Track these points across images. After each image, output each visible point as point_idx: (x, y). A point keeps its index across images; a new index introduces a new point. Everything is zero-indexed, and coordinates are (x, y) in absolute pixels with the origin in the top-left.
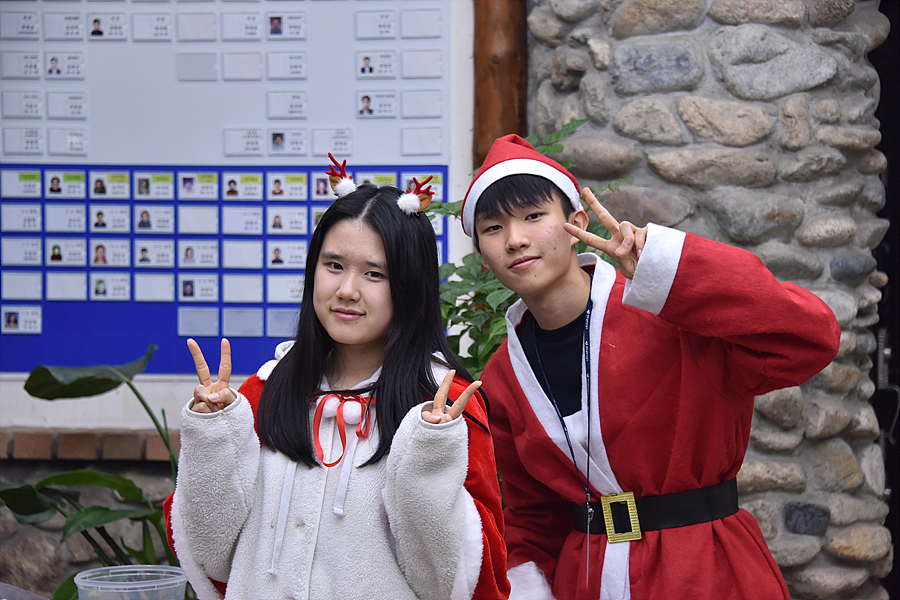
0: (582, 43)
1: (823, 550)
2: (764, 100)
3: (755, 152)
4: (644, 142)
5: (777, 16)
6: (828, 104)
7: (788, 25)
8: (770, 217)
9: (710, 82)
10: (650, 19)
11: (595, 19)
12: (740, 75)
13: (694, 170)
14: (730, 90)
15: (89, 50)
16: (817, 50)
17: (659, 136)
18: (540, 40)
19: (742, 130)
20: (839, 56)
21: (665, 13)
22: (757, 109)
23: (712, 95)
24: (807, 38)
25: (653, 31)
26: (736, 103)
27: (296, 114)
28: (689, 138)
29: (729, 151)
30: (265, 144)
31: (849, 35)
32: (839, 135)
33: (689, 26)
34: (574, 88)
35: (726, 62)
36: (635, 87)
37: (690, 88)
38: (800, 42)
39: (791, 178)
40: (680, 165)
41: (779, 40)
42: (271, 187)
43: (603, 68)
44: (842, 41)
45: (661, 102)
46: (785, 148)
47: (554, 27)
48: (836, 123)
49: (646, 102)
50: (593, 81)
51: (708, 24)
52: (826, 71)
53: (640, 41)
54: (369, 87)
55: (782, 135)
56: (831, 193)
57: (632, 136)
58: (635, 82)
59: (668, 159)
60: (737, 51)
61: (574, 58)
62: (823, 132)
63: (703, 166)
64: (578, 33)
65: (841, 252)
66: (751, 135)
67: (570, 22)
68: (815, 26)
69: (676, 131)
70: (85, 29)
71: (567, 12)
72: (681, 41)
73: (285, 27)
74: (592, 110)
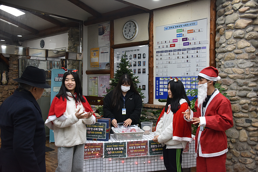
0: (221, 62)
1: (251, 125)
2: (243, 68)
3: (242, 75)
4: (228, 74)
5: (245, 58)
6: (252, 69)
7: (246, 59)
8: (244, 83)
9: (236, 66)
10: (228, 59)
11: (222, 59)
12: (240, 65)
13: (234, 77)
14: (239, 67)
15: (168, 65)
16: (250, 62)
17: (230, 73)
18: (217, 62)
19: (240, 72)
20: (254, 63)
21: (230, 58)
22: (242, 70)
23: (236, 68)
24: (249, 61)
25: (229, 60)
26: (239, 69)
27: (189, 71)
28: (233, 73)
29: (238, 75)
30: (186, 74)
31: (255, 60)
32: (254, 73)
33: (234, 60)
34: (220, 67)
35: (238, 64)
36: (227, 67)
37: (233, 67)
38: (248, 61)
39: (247, 78)
40: (232, 76)
41: (245, 61)
42: (186, 79)
43: (223, 65)
44: (254, 61)
45: (230, 69)
46: (246, 74)
47: (218, 60)
48: (253, 71)
49: (228, 69)
50: (222, 66)
51: (236, 59)
52: (252, 65)
53: (227, 61)
54: (197, 68)
55: (246, 73)
56: (252, 80)
57: (226, 73)
58: (227, 66)
59: (230, 76)
60: (239, 62)
61: (220, 64)
62: (251, 72)
63: (235, 77)
64: (220, 61)
65: (254, 87)
66: (241, 73)
67: (220, 59)
68: (250, 59)
69: (231, 72)
70: (168, 62)
71: (219, 58)
72: (232, 61)
73: (188, 61)
74: (222, 70)
